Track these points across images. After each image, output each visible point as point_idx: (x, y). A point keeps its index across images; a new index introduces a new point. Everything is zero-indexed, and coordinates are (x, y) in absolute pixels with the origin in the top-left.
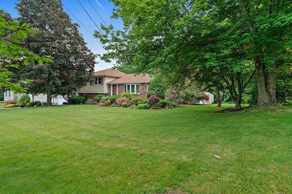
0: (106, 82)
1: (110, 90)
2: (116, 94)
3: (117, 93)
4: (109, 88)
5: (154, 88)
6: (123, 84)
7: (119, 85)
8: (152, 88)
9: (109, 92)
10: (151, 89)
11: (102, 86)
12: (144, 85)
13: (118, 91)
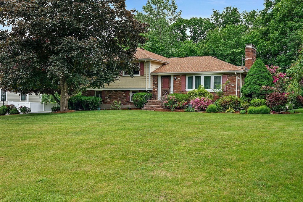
0: (151, 71)
1: (157, 85)
2: (169, 92)
3: (172, 90)
4: (154, 81)
5: (258, 82)
6: (184, 75)
7: (176, 76)
8: (256, 82)
9: (154, 89)
10: (254, 83)
11: (141, 78)
12: (229, 76)
13: (174, 86)
